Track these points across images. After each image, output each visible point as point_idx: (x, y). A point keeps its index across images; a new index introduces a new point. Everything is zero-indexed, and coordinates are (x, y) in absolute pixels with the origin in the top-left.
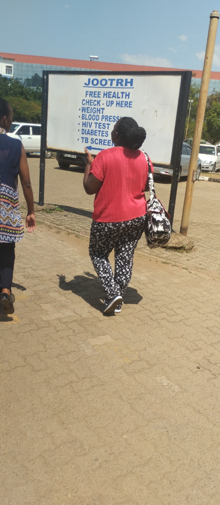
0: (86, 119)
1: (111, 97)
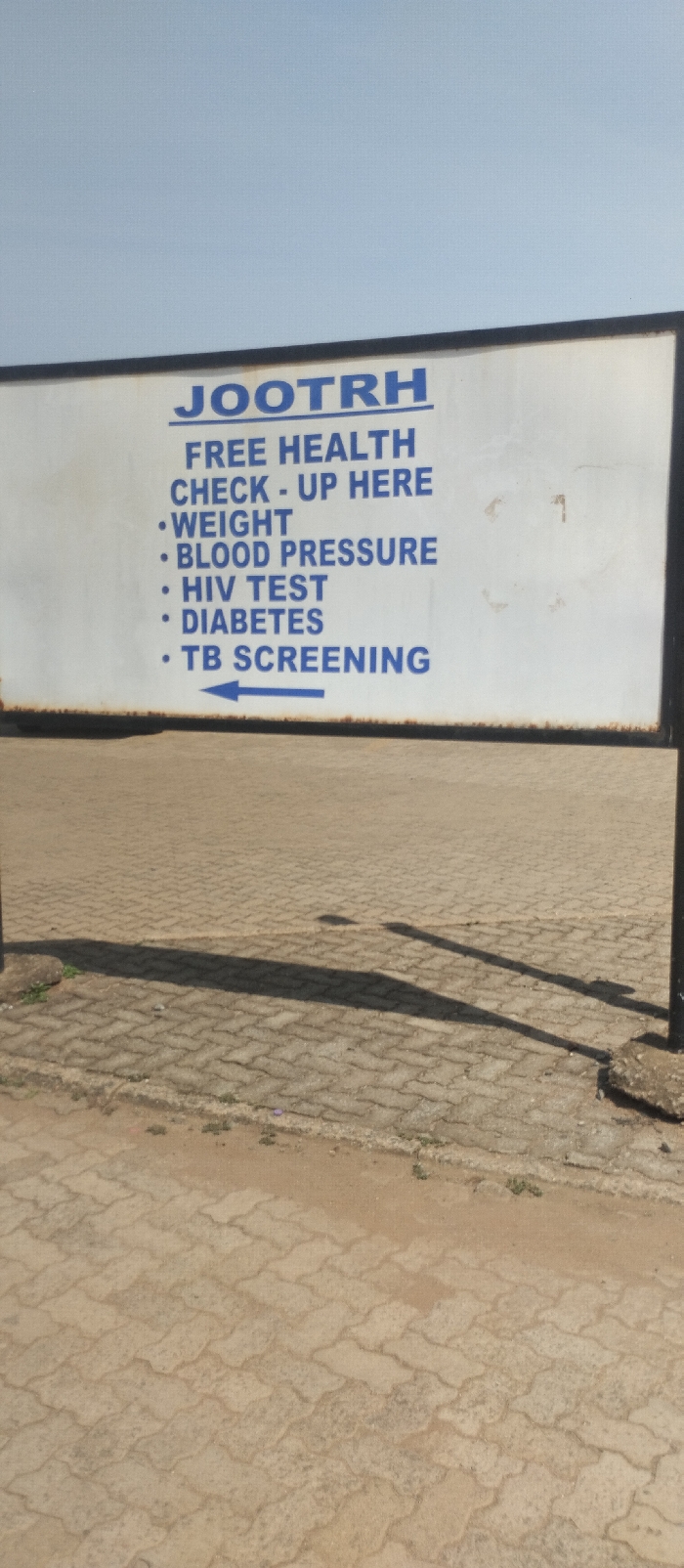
0: (201, 565)
1: (319, 459)
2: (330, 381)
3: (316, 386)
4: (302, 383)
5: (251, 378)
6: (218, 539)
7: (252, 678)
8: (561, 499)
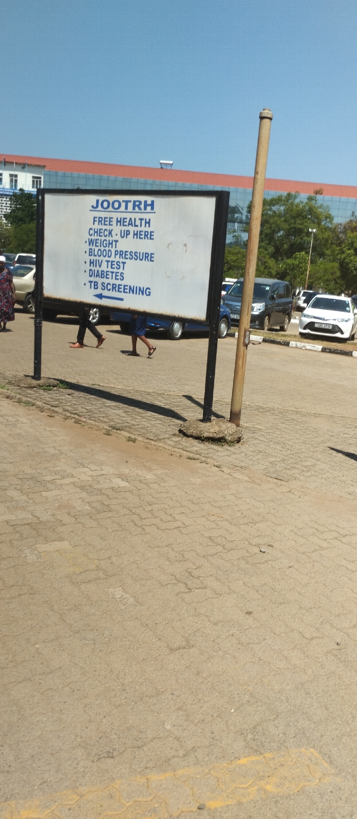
0: (95, 256)
1: (126, 225)
2: (130, 201)
3: (127, 202)
4: (123, 201)
5: (111, 198)
6: (99, 248)
7: (105, 293)
8: (185, 245)
